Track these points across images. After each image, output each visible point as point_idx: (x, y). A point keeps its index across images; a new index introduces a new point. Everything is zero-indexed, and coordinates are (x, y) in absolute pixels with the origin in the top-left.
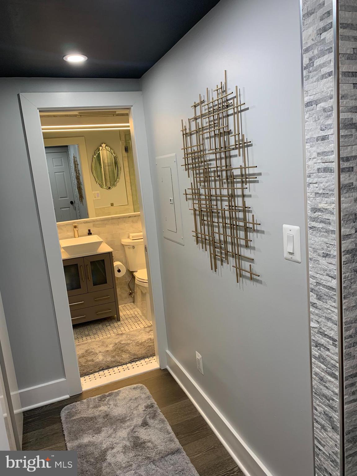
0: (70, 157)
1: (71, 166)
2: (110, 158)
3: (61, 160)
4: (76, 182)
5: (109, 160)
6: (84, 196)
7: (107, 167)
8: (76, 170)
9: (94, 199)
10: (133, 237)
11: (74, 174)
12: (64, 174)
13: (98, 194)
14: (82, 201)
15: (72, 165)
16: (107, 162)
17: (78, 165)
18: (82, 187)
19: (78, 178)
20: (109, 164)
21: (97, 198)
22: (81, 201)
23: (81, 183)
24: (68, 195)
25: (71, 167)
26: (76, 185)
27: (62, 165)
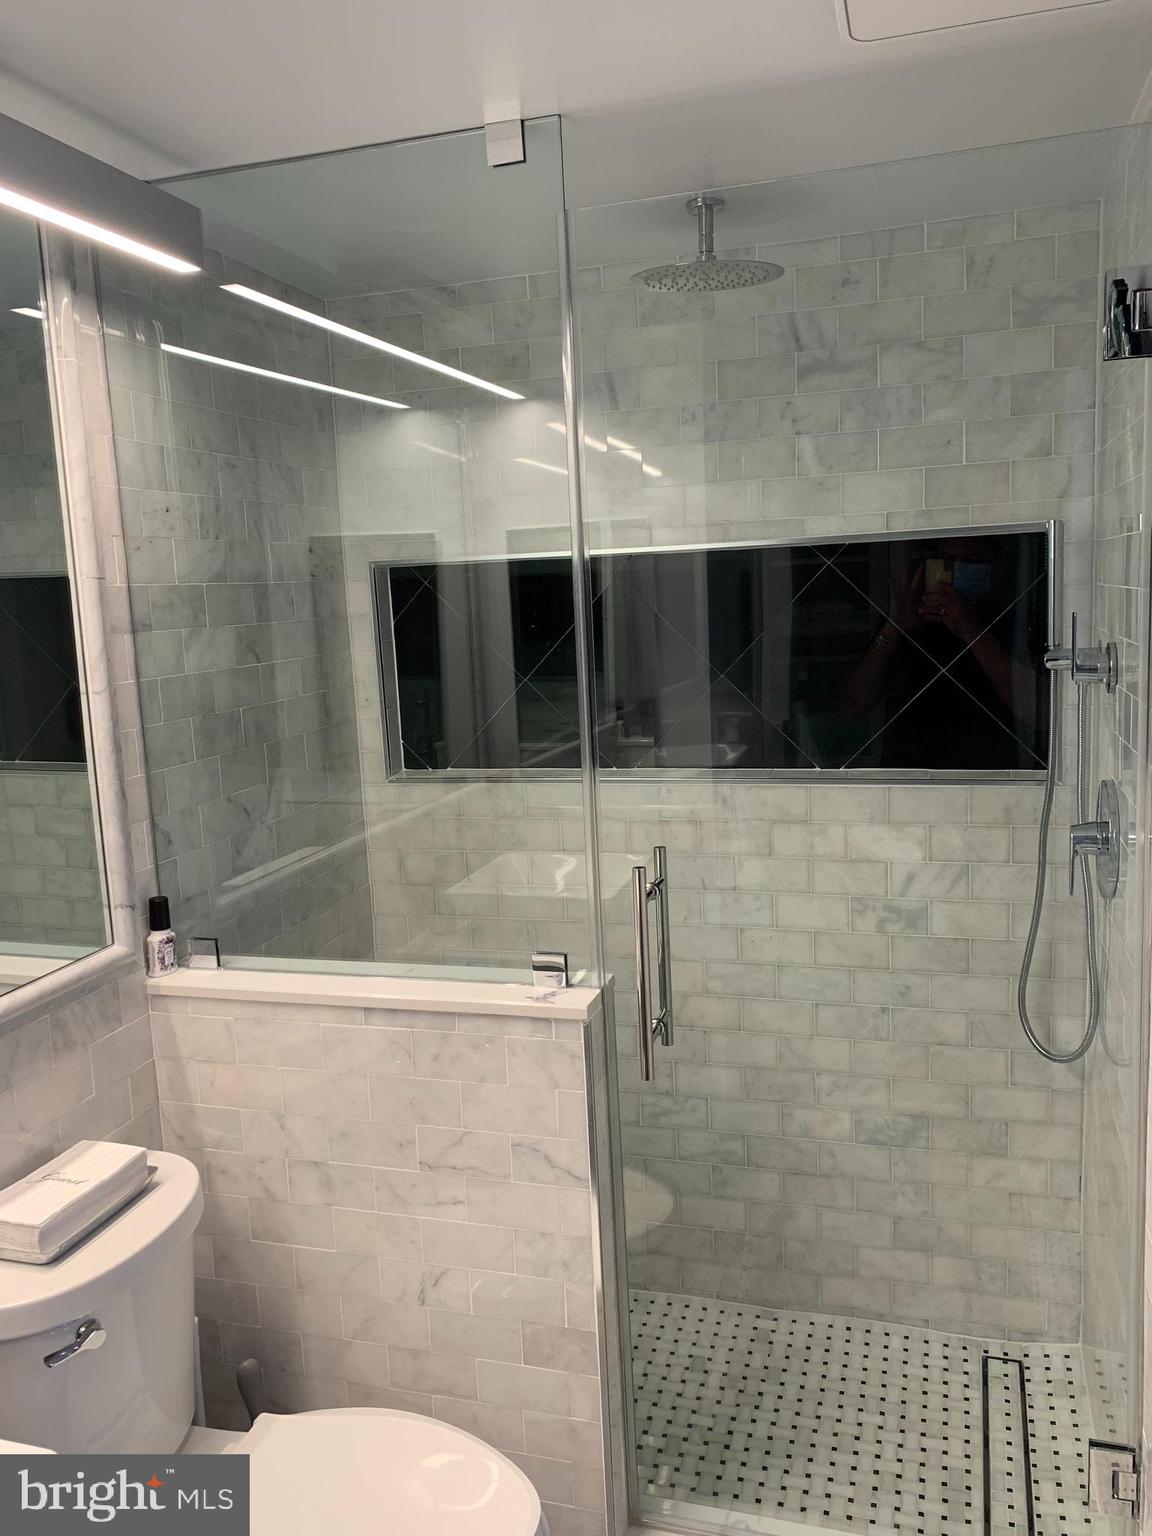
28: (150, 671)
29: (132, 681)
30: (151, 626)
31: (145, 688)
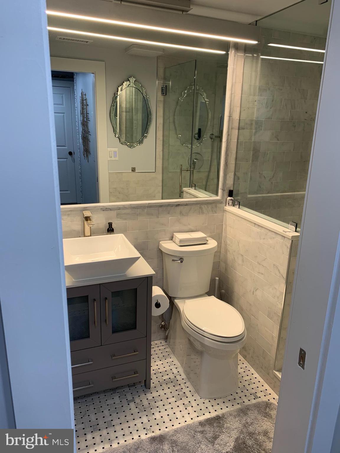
0: (76, 93)
1: (76, 106)
2: (130, 102)
3: (62, 97)
4: (81, 129)
5: (127, 105)
6: (91, 151)
7: (124, 114)
8: (82, 113)
9: (109, 159)
10: (181, 241)
11: (79, 118)
12: (64, 115)
13: (115, 152)
14: (87, 156)
15: (78, 105)
16: (125, 106)
17: (88, 105)
18: (91, 138)
19: (85, 123)
20: (128, 110)
21: (113, 159)
22: (85, 155)
23: (89, 132)
24: (67, 144)
25: (76, 108)
26: (81, 133)
27: (62, 104)
28: (241, 139)
29: (236, 141)
30: (244, 128)
31: (239, 143)
